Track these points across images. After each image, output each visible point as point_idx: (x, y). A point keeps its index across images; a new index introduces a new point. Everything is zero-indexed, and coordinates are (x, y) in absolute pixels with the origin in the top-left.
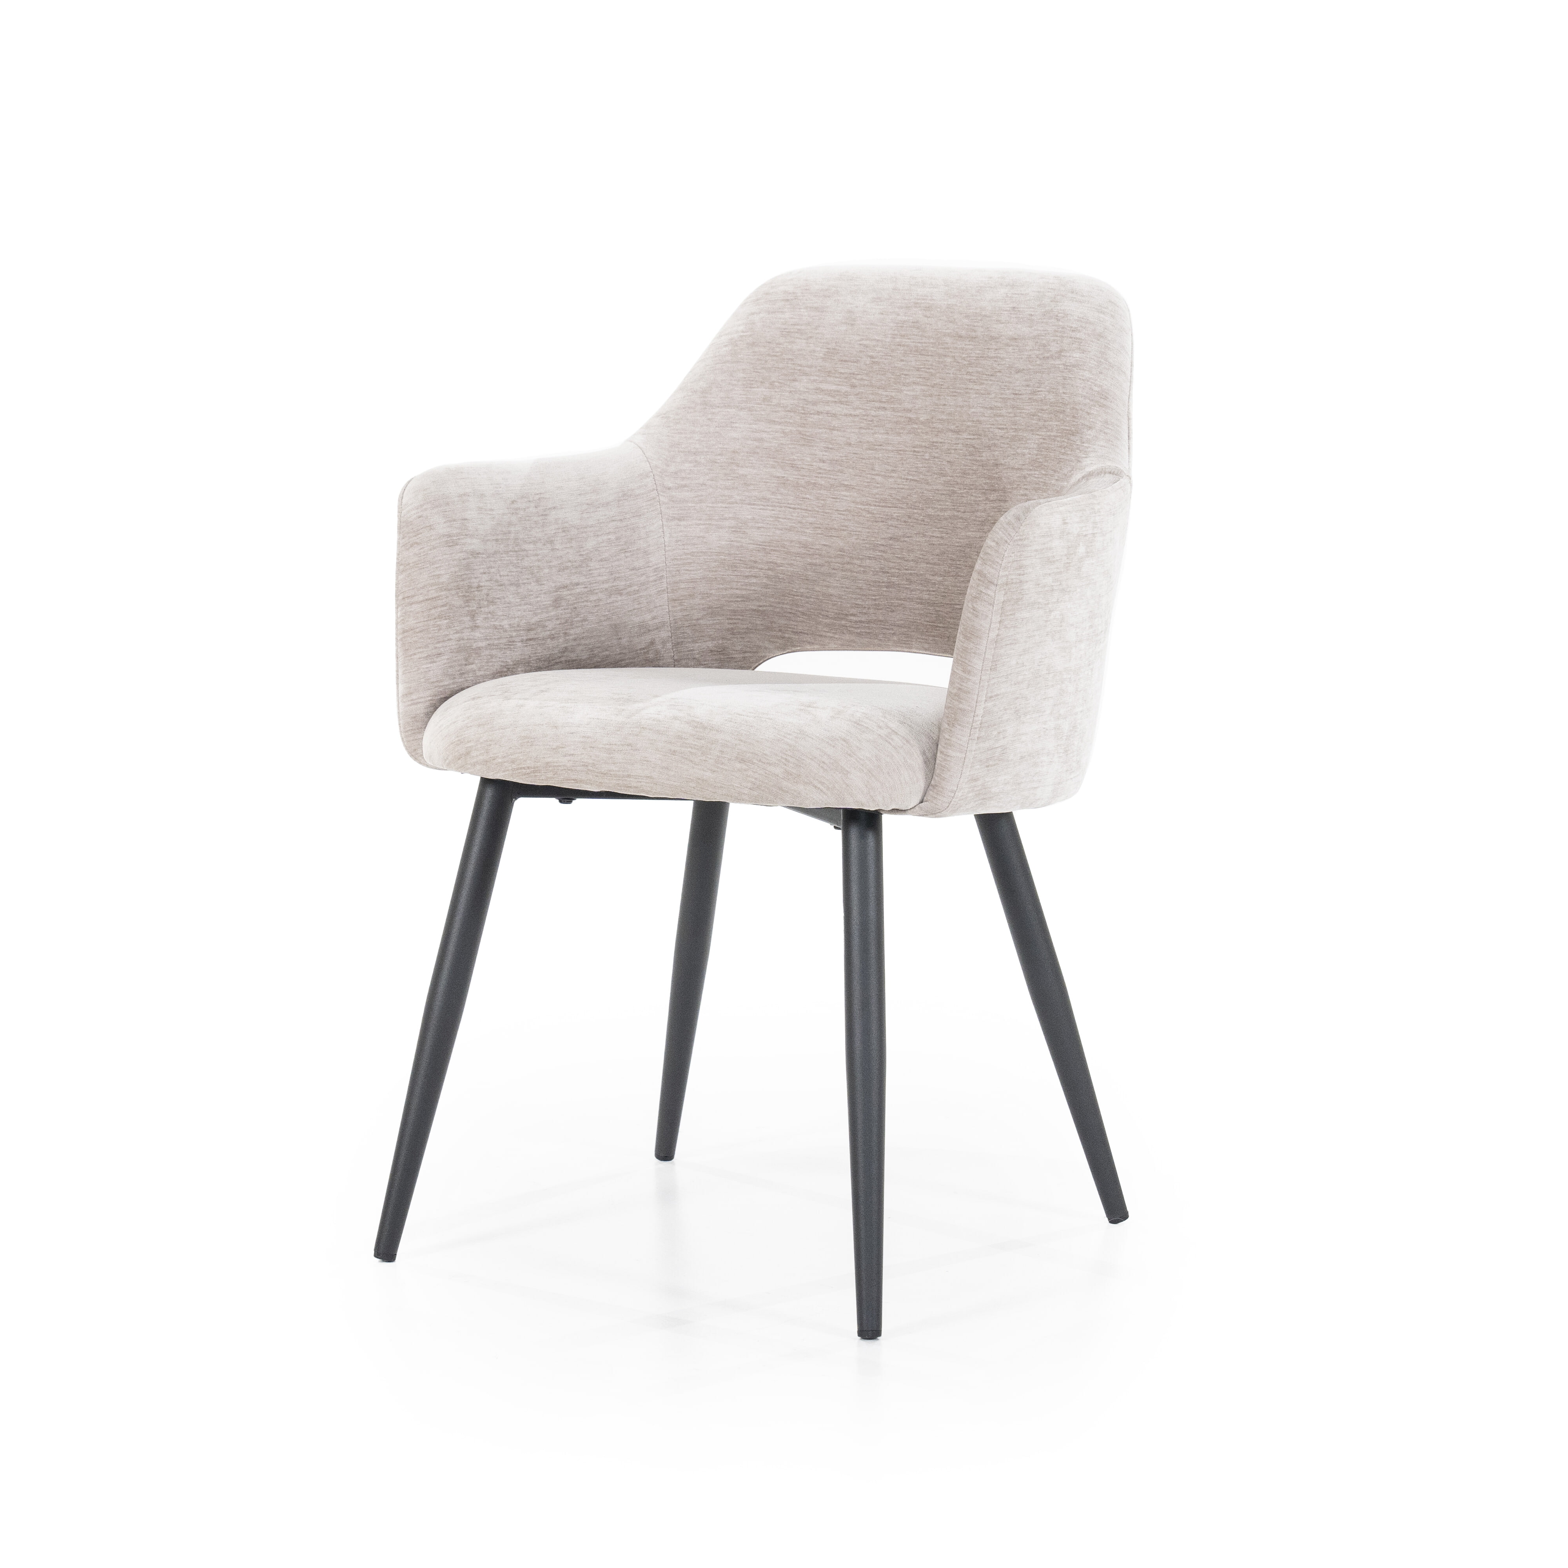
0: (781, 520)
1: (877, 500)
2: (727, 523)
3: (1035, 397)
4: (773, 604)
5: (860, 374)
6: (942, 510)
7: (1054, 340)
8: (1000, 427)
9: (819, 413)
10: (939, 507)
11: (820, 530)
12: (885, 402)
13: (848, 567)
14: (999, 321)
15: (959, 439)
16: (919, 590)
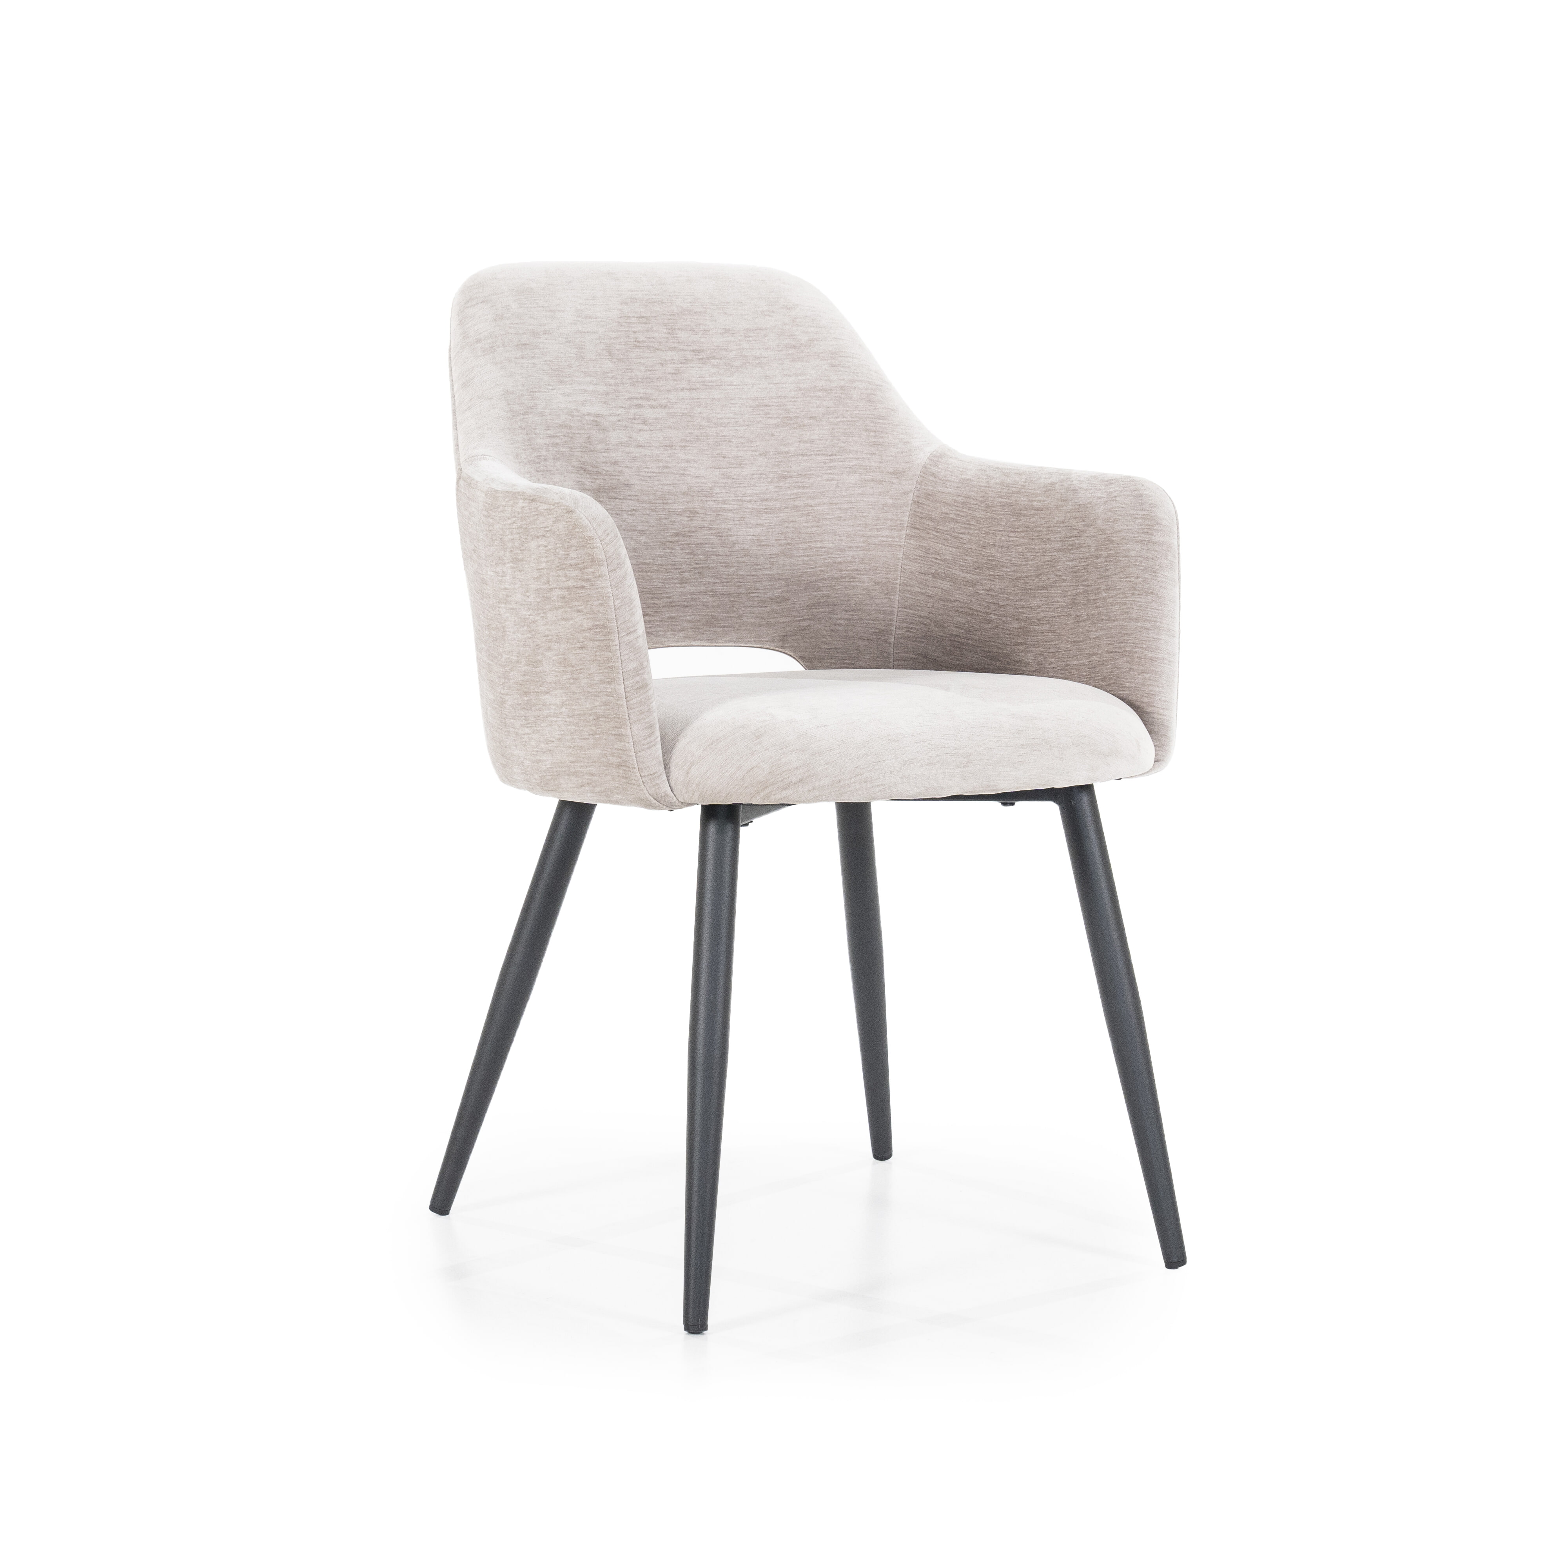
1: (657, 497)
7: (797, 330)
8: (768, 416)
9: (589, 414)
10: (720, 499)
12: (639, 399)
14: (727, 313)
15: (724, 431)
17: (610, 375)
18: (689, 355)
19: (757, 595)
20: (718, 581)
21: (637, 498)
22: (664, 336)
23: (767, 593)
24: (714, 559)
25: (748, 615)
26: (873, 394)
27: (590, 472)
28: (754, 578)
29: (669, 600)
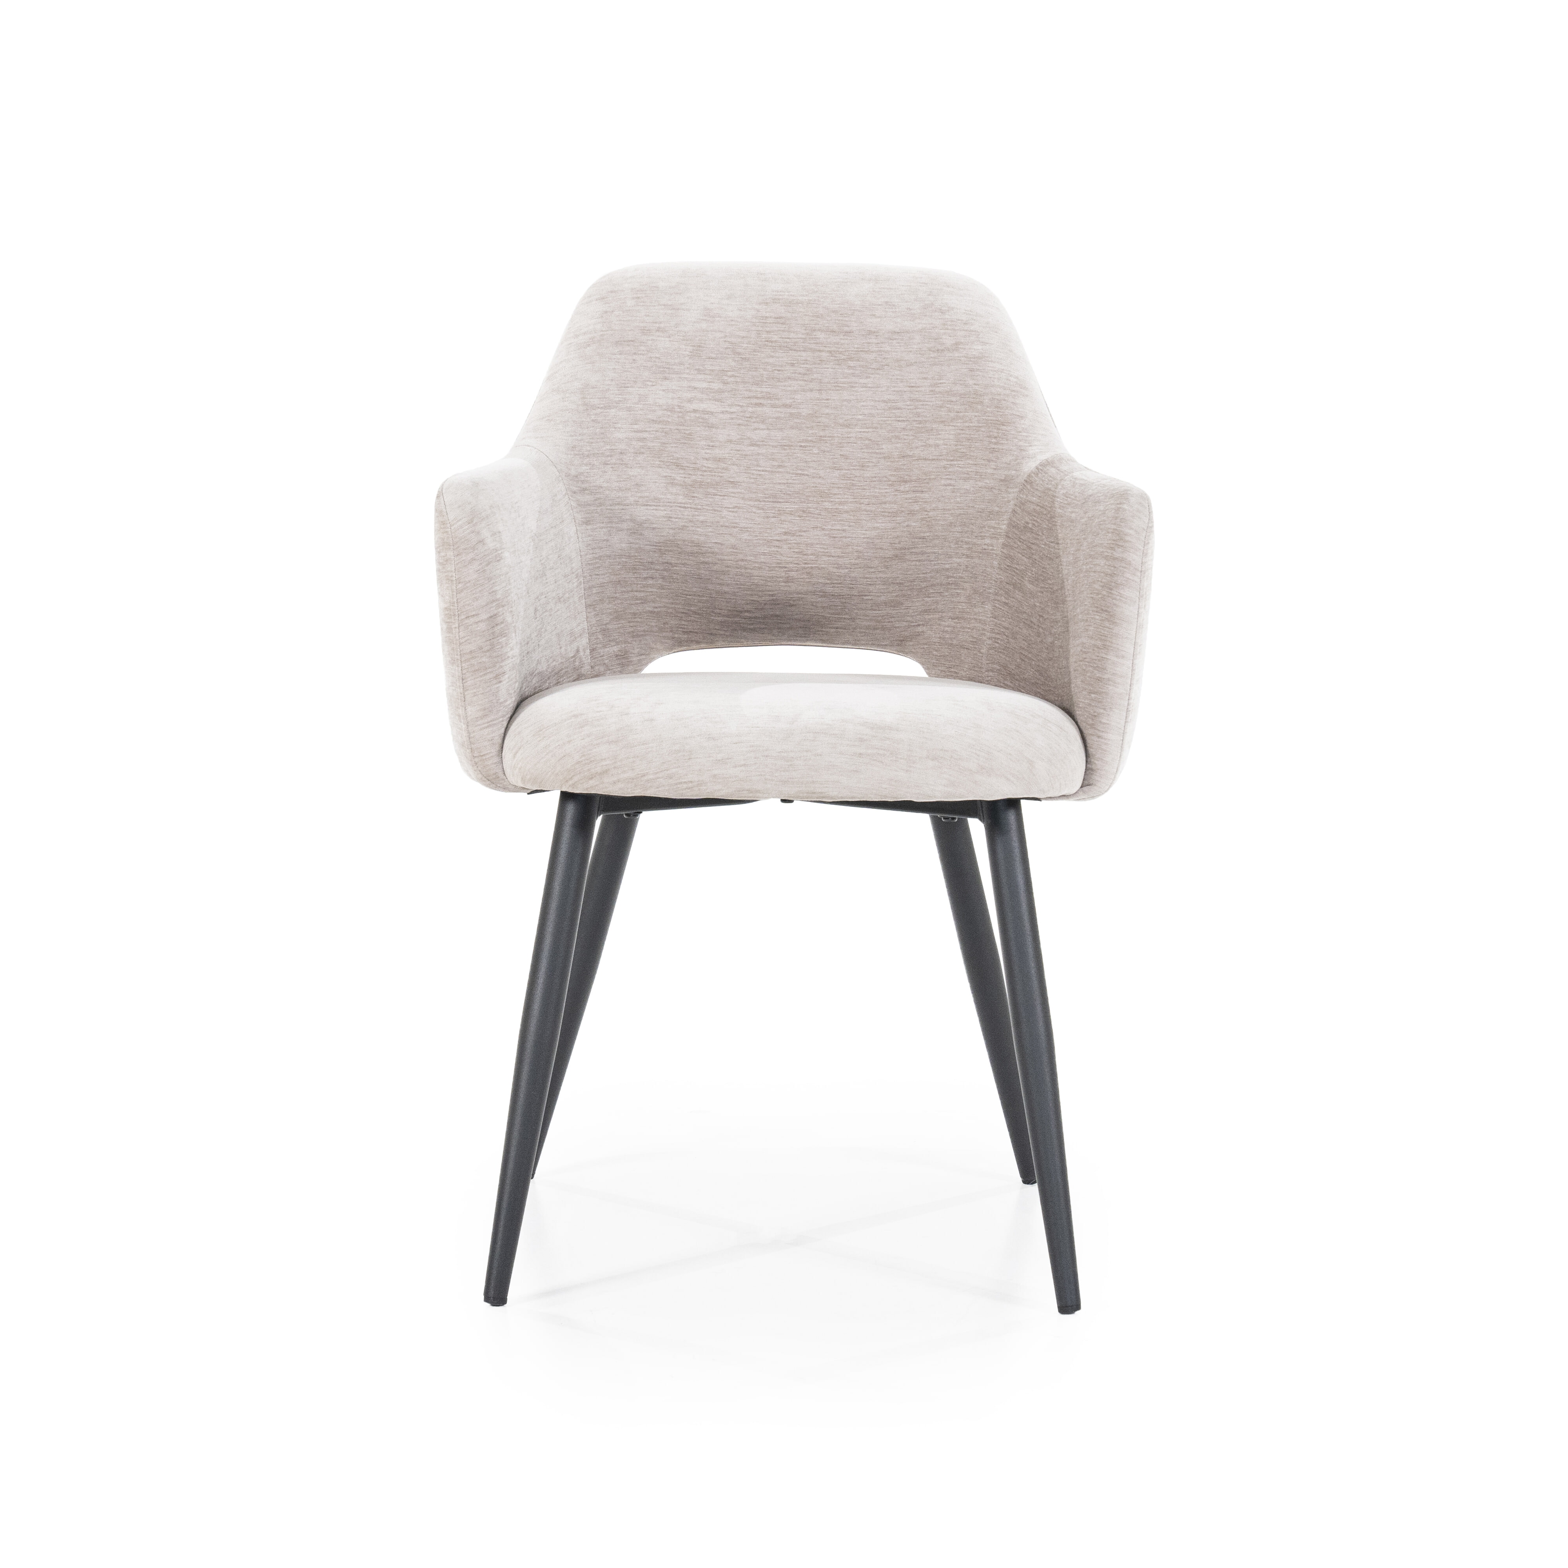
0: (673, 519)
1: (767, 496)
2: (625, 526)
3: (937, 389)
4: (666, 605)
5: (730, 371)
6: (840, 503)
7: (945, 334)
8: (898, 419)
9: (695, 411)
10: (837, 500)
11: (711, 528)
12: (760, 398)
13: (742, 563)
14: (874, 315)
15: (850, 433)
16: (822, 583)
17: (729, 373)
18: (824, 355)
19: (869, 598)
20: (828, 582)
21: (742, 496)
22: (801, 336)
23: (881, 596)
24: (825, 559)
25: (861, 617)
26: (1005, 400)
27: (685, 468)
28: (867, 581)
29: (771, 598)
